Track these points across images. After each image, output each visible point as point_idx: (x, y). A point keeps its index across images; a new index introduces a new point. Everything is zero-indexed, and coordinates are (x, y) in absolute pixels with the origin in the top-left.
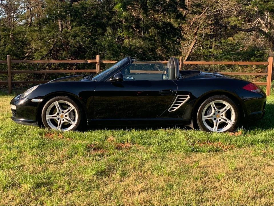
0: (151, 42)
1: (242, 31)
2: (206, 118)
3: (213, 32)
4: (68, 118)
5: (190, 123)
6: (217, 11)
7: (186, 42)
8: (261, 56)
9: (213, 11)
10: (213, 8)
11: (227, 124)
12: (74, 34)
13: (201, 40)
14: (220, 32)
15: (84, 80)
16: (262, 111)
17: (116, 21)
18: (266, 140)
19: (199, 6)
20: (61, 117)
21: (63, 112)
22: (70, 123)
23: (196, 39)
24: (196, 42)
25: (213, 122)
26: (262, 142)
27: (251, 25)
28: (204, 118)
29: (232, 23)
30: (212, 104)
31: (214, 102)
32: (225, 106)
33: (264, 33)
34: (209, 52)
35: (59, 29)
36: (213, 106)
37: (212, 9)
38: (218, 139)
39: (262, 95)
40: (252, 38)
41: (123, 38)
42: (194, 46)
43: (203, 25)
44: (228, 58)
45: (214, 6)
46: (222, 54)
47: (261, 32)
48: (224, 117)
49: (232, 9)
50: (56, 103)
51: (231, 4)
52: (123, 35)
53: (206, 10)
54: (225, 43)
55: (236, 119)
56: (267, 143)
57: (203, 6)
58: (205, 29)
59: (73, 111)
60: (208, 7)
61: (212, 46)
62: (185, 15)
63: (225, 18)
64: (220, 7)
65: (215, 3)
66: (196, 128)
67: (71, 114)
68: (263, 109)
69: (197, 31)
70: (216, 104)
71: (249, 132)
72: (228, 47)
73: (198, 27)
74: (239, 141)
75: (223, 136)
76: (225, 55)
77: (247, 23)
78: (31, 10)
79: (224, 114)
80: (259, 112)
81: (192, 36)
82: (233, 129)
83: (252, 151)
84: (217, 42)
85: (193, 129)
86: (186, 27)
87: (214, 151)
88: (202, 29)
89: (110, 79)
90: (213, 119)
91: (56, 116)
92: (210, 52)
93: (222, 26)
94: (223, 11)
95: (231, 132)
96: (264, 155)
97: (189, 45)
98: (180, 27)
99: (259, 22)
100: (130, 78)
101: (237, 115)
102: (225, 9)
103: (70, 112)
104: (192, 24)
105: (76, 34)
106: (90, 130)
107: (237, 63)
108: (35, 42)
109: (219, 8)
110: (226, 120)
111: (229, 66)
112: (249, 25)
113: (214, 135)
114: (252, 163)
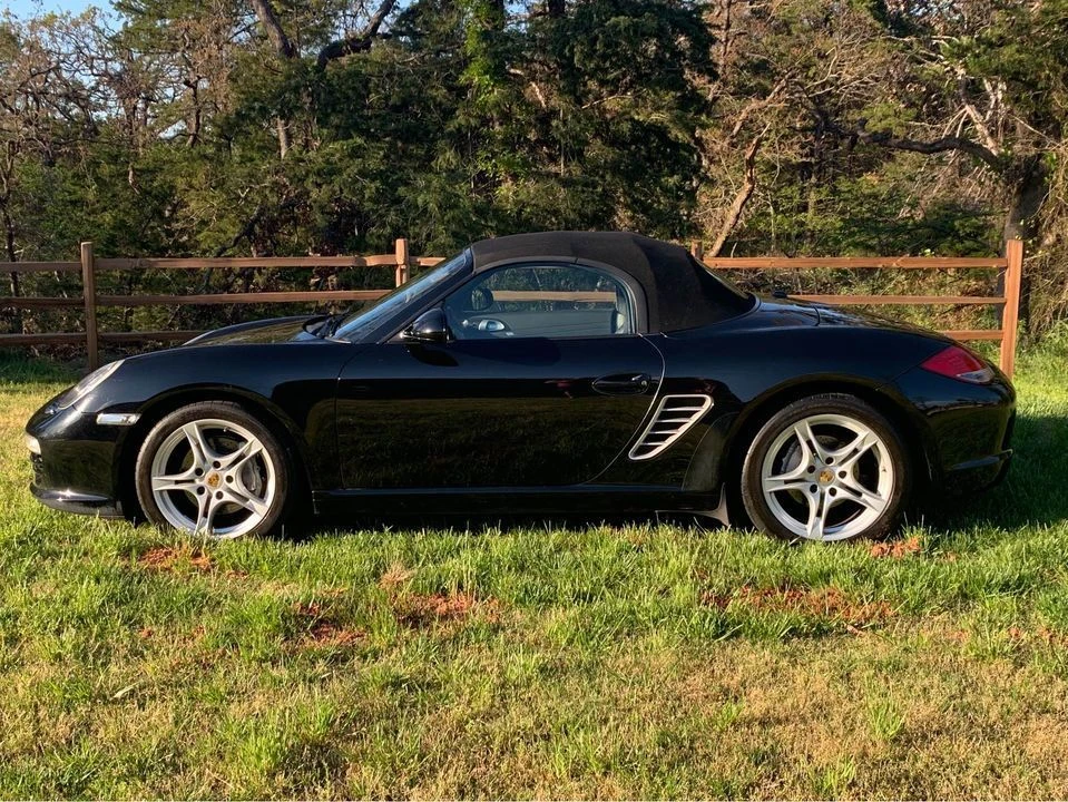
0: (592, 192)
1: (911, 150)
2: (780, 485)
3: (811, 154)
4: (237, 486)
5: (714, 506)
6: (823, 86)
7: (719, 191)
8: (975, 236)
9: (810, 84)
10: (811, 74)
11: (862, 508)
12: (324, 165)
13: (770, 184)
14: (835, 155)
15: (304, 337)
16: (1001, 456)
17: (471, 120)
18: (1021, 579)
19: (760, 68)
20: (210, 482)
21: (217, 465)
22: (247, 505)
23: (750, 180)
24: (752, 190)
25: (805, 500)
26: (1005, 587)
27: (939, 130)
28: (772, 485)
29: (875, 126)
30: (803, 429)
31: (810, 423)
32: (853, 435)
33: (989, 157)
34: (797, 222)
35: (279, 148)
36: (805, 436)
37: (807, 77)
38: (825, 576)
39: (999, 393)
40: (944, 173)
41: (494, 177)
42: (744, 203)
43: (778, 131)
44: (862, 244)
45: (813, 70)
46: (841, 228)
47: (978, 152)
48: (850, 481)
49: (872, 78)
50: (192, 430)
51: (871, 61)
52: (496, 167)
53: (787, 82)
54: (849, 191)
55: (896, 489)
56: (1024, 590)
57: (775, 69)
58: (782, 146)
59: (259, 458)
60: (794, 71)
61: (807, 203)
62: (715, 99)
63: (849, 107)
64: (832, 73)
65: (816, 59)
66: (740, 522)
67: (248, 473)
68: (1004, 448)
69: (754, 154)
70: (817, 430)
71: (950, 540)
72: (861, 204)
73: (760, 141)
74: (913, 584)
75: (844, 560)
76: (852, 234)
77: (926, 124)
78: (195, 89)
79: (848, 467)
80: (988, 459)
81: (739, 169)
82: (887, 530)
83: (964, 632)
84: (825, 190)
85: (726, 528)
86: (715, 140)
87: (807, 635)
88: (772, 145)
89: (402, 335)
90: (804, 488)
91: (192, 481)
92: (802, 224)
93: (839, 134)
94: (842, 84)
95: (878, 539)
96: (1020, 657)
97: (728, 200)
98: (699, 141)
99: (968, 122)
100: (491, 326)
101: (902, 474)
102: (849, 78)
103: (246, 464)
104: (737, 128)
105: (330, 167)
106: (323, 534)
107: (895, 262)
108: (198, 195)
109: (830, 76)
110: (859, 494)
111: (866, 273)
112: (934, 132)
113: (811, 553)
114: (969, 698)
